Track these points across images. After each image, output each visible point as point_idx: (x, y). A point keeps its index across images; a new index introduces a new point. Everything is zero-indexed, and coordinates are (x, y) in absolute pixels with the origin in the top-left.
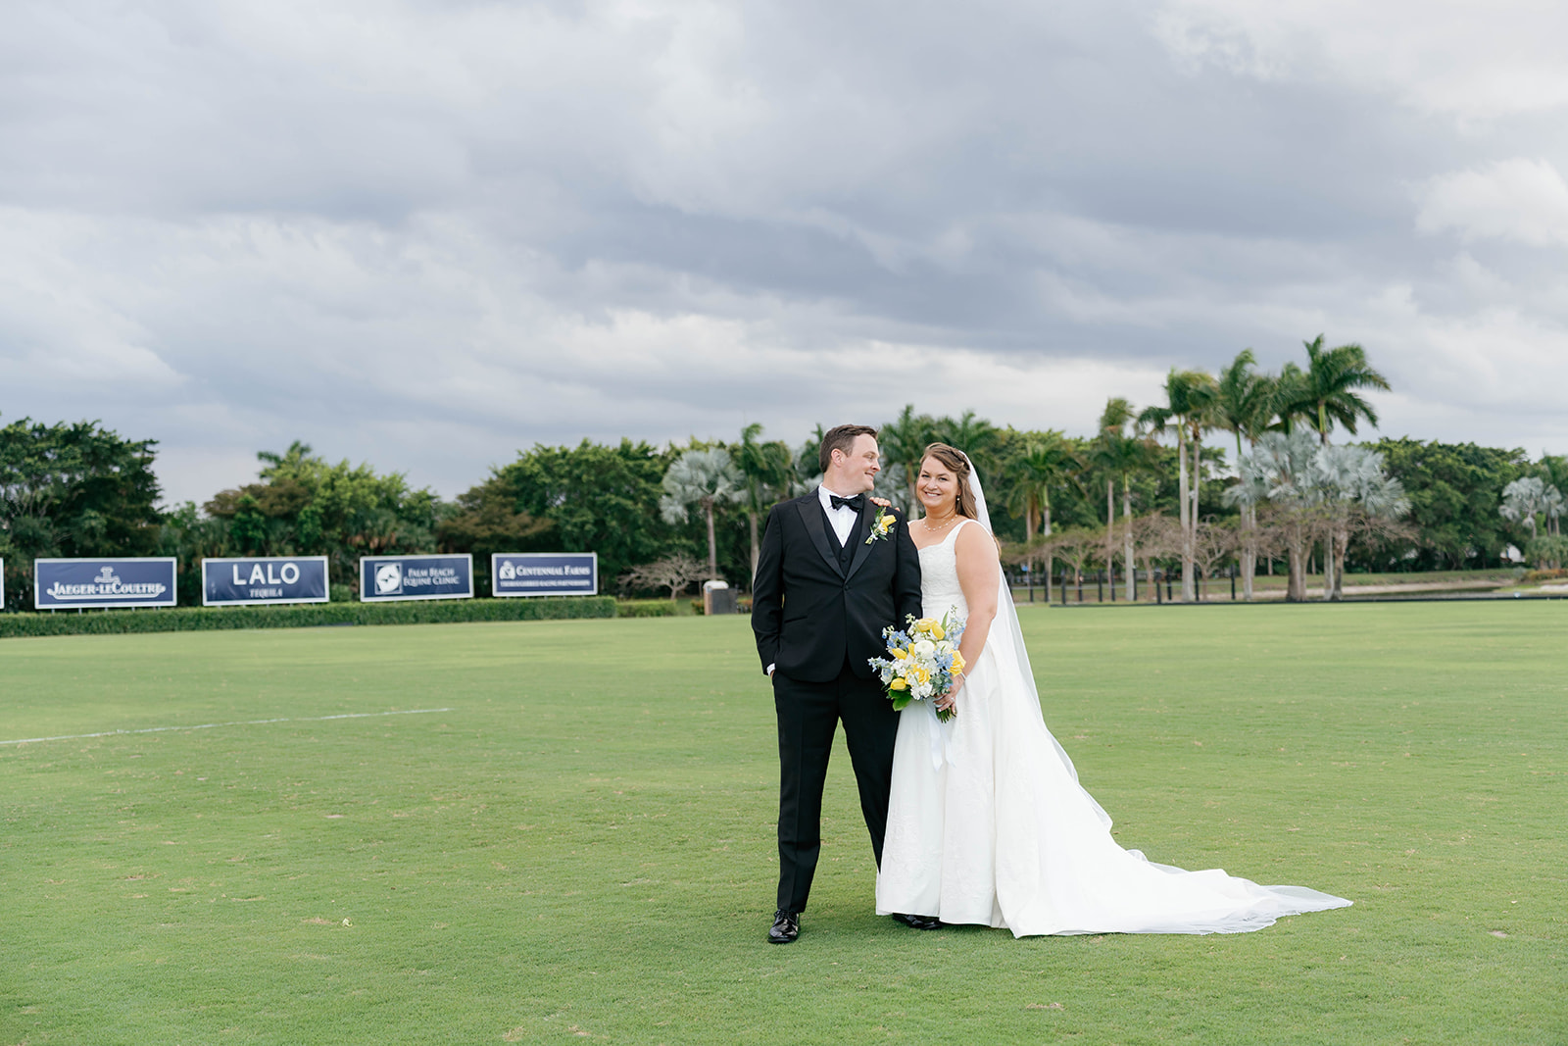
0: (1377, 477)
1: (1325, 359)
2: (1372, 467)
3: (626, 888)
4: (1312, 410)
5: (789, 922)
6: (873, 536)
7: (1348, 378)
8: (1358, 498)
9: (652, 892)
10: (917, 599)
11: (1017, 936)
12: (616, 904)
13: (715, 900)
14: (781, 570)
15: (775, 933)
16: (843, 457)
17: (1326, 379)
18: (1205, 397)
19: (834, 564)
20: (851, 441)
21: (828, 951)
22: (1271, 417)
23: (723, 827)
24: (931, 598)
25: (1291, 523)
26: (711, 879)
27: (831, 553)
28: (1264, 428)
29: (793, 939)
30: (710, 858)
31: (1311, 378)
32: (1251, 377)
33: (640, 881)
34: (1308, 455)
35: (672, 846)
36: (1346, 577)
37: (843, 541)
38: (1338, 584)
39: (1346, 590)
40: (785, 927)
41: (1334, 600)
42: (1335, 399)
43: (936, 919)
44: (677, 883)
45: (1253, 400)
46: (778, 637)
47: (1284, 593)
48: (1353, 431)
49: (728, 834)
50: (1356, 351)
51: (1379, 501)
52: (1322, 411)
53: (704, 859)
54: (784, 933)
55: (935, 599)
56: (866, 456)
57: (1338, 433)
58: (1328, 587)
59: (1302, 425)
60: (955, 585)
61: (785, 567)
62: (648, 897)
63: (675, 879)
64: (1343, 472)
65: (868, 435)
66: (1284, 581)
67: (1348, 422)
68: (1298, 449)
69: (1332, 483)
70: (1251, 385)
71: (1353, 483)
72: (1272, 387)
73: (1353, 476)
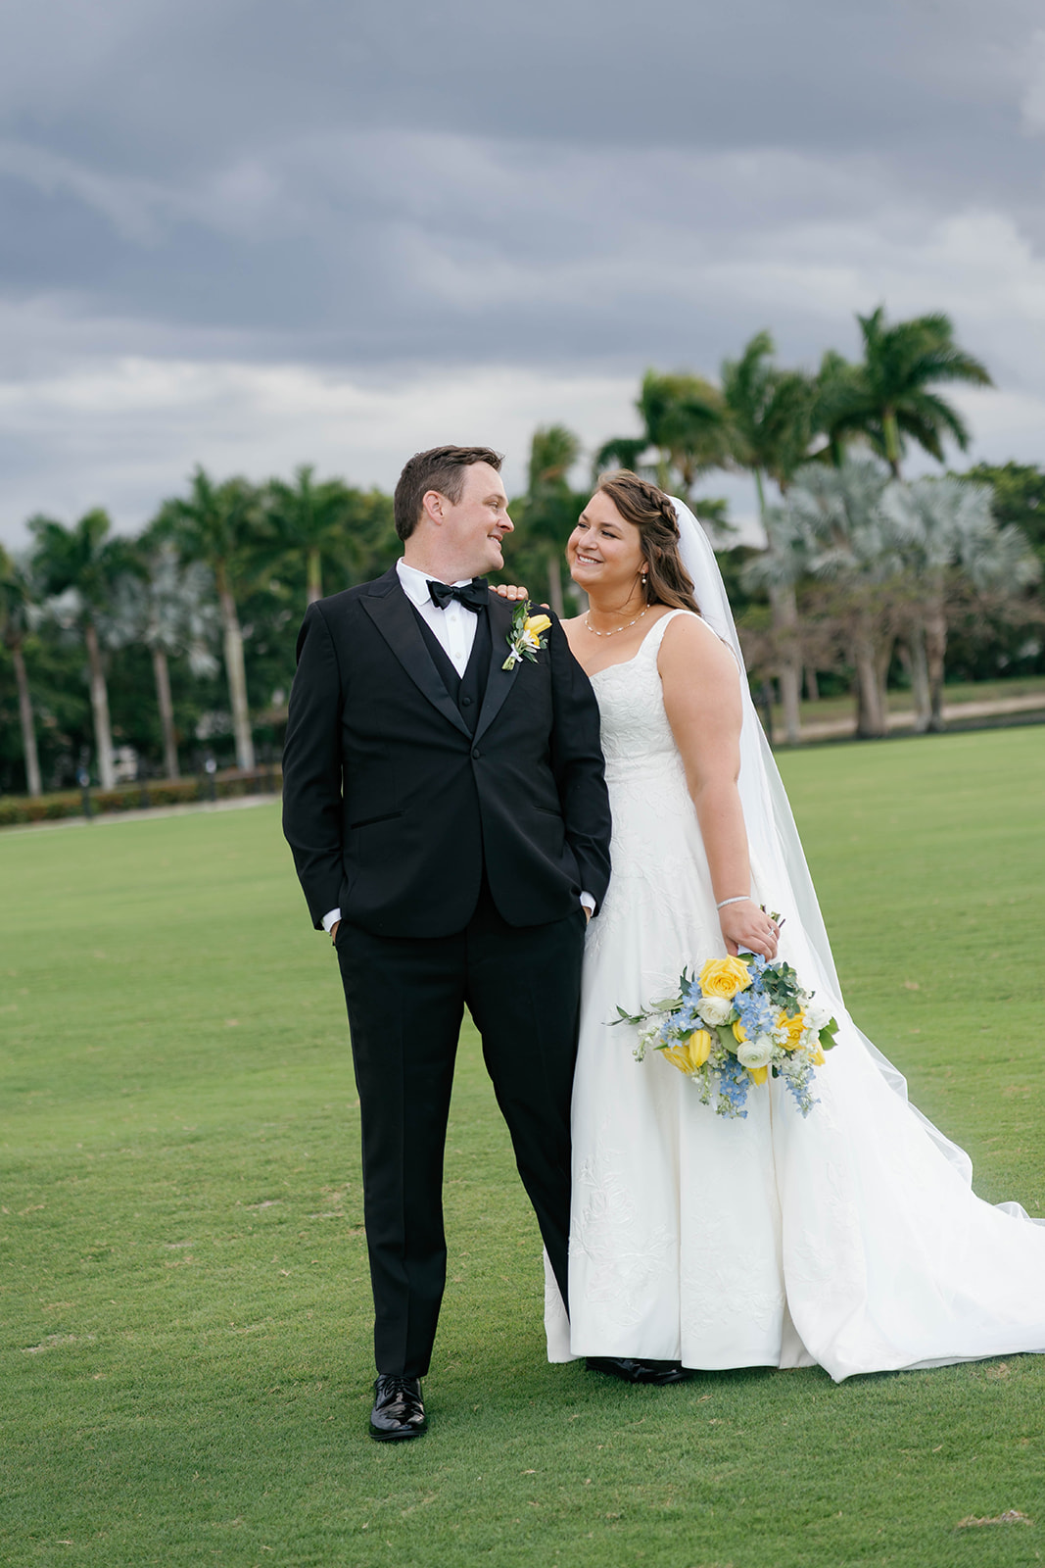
0: (985, 525)
1: (890, 339)
2: (974, 511)
3: (37, 1357)
4: (873, 424)
5: (406, 1399)
6: (515, 654)
7: (930, 368)
8: (957, 561)
9: (91, 1360)
10: (596, 769)
11: (838, 1376)
12: (35, 1391)
13: (225, 1364)
14: (339, 726)
15: (384, 1423)
16: (446, 506)
17: (892, 372)
18: (700, 414)
19: (448, 708)
20: (458, 476)
21: (503, 1448)
22: (811, 439)
23: (163, 1220)
24: (622, 764)
25: (856, 612)
26: (192, 1323)
27: (443, 689)
28: (801, 460)
29: (419, 1430)
30: (168, 1281)
31: (868, 374)
32: (771, 378)
33: (58, 1341)
34: (873, 498)
35: (85, 1266)
36: (947, 693)
37: (460, 666)
38: (936, 705)
39: (949, 713)
40: (399, 1408)
41: (932, 730)
42: (908, 405)
43: (677, 1364)
44: (132, 1338)
45: (779, 415)
46: (341, 858)
47: (848, 725)
48: (939, 456)
49: (179, 1231)
50: (936, 326)
51: (993, 564)
52: (891, 425)
53: (158, 1285)
54: (403, 1421)
55: (632, 763)
56: (488, 503)
57: (915, 459)
58: (919, 709)
59: (859, 450)
60: (664, 737)
61: (348, 719)
62: (91, 1370)
63: (123, 1329)
64: (929, 523)
65: (487, 465)
66: (849, 704)
67: (930, 442)
68: (856, 490)
69: (913, 544)
70: (770, 393)
71: (947, 540)
72: (808, 393)
73: (946, 526)
